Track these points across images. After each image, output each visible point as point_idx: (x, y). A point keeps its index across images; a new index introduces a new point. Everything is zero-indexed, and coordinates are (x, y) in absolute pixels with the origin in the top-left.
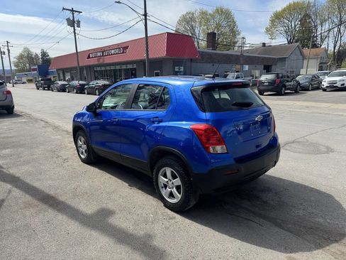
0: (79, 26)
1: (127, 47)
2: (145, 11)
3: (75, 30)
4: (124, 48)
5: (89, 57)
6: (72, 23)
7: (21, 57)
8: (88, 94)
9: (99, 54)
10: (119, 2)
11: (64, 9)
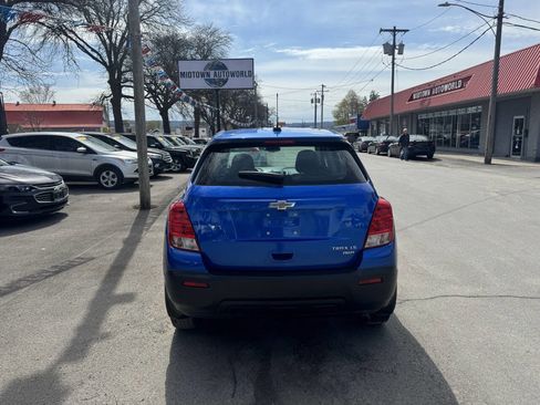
0: (401, 53)
1: (469, 78)
2: (501, 10)
3: (394, 59)
4: (463, 78)
5: (411, 99)
6: (390, 49)
7: (344, 104)
8: (391, 156)
9: (425, 93)
10: (447, 5)
11: (381, 30)
